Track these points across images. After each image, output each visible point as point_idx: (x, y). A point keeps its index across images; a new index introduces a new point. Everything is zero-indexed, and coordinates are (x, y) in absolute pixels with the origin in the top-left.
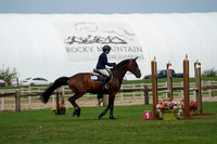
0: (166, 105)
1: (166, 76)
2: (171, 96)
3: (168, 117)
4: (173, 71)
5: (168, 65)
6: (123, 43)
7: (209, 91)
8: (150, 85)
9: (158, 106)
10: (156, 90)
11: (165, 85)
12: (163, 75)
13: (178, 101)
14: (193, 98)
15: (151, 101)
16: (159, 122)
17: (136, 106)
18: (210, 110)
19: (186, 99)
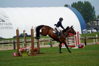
0: (23, 50)
1: (23, 36)
2: (26, 45)
3: (24, 55)
4: (26, 34)
5: (24, 31)
6: (3, 21)
7: (43, 43)
8: (16, 41)
9: (20, 50)
10: (19, 43)
11: (23, 40)
12: (22, 36)
13: (29, 47)
14: (36, 46)
15: (16, 48)
16: (20, 58)
17: (9, 50)
18: (43, 51)
19: (33, 46)
